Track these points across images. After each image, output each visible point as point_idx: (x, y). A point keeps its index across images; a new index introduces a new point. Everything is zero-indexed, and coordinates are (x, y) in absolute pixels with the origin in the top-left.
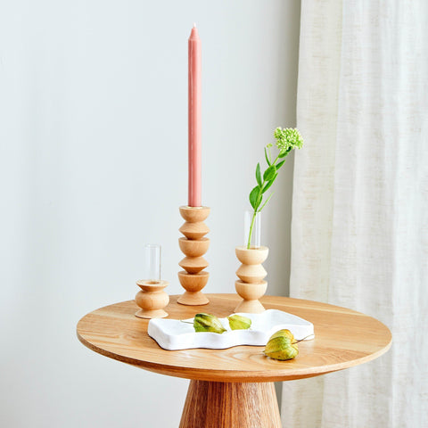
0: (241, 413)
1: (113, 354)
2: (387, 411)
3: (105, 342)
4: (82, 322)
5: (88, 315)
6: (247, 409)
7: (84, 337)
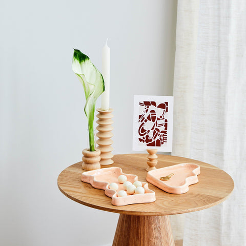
0: (150, 227)
1: (79, 200)
2: (220, 214)
3: (74, 192)
4: (63, 173)
5: (64, 172)
6: (153, 226)
7: (62, 188)
